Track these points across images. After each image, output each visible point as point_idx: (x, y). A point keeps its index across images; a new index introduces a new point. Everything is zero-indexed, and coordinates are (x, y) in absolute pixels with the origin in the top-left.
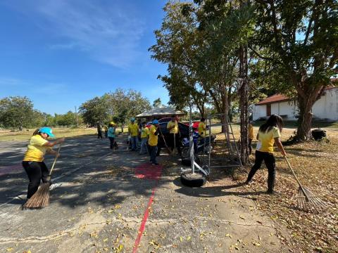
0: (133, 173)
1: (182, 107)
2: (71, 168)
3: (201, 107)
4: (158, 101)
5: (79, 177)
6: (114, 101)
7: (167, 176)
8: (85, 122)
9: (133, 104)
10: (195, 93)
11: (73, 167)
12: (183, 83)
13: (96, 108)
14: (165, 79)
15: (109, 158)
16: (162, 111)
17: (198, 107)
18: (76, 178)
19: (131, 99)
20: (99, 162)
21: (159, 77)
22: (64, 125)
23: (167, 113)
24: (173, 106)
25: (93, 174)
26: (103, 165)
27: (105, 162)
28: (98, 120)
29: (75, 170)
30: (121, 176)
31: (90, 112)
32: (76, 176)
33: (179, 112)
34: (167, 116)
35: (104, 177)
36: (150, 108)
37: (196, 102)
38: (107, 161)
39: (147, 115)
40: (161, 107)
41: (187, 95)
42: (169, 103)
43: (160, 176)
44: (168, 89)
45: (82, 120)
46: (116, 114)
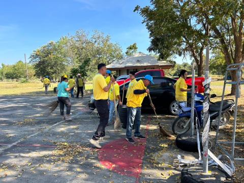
0: (96, 158)
1: (168, 55)
2: (5, 143)
3: (197, 54)
4: (133, 47)
5: (12, 161)
6: (73, 47)
7: (153, 168)
8: (38, 75)
9: (98, 52)
10: (191, 32)
11: (8, 140)
12: (173, 18)
13: (51, 56)
14: (146, 11)
15: (63, 129)
16: (138, 61)
17: (193, 55)
18: (7, 161)
19: (96, 45)
20: (48, 134)
21: (137, 9)
22: (13, 78)
23: (145, 64)
24: (155, 54)
25: (34, 154)
26: (52, 140)
27: (54, 134)
28: (53, 73)
29: (10, 146)
30: (77, 162)
31: (43, 62)
32: (8, 158)
33: (163, 63)
34: (145, 68)
35: (49, 162)
36: (121, 58)
37: (190, 47)
38: (59, 134)
39: (118, 66)
40: (136, 55)
41: (178, 36)
42: (150, 49)
43: (142, 167)
44: (149, 28)
45: (33, 72)
46: (77, 65)
